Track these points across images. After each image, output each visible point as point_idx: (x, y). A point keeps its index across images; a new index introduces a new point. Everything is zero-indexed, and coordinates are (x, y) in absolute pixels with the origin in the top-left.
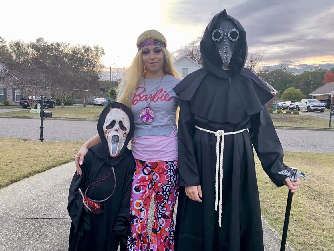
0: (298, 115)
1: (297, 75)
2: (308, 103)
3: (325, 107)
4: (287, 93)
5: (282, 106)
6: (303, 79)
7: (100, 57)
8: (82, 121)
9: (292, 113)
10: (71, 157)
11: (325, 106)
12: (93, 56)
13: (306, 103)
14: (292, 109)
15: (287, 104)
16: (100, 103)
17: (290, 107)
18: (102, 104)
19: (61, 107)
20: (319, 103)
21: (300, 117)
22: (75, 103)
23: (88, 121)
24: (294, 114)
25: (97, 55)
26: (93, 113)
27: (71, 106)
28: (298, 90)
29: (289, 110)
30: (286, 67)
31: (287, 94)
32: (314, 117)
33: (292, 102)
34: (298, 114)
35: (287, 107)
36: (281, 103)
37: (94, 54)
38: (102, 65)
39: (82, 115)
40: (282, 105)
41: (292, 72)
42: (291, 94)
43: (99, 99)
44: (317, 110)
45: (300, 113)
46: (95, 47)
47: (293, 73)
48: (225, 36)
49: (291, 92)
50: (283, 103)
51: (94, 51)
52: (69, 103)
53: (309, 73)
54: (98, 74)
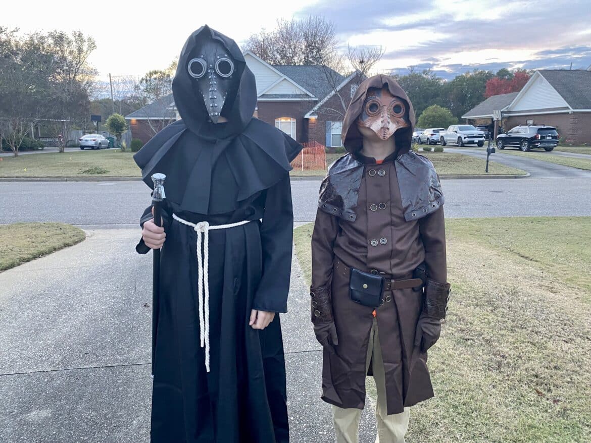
0: (442, 154)
1: (445, 83)
2: (459, 131)
3: (484, 137)
4: (428, 115)
5: (418, 138)
6: (455, 90)
7: (87, 53)
8: (54, 181)
9: (433, 149)
10: (22, 256)
11: (484, 135)
12: (73, 51)
13: (456, 132)
14: (434, 143)
15: (426, 135)
16: (92, 144)
17: (430, 139)
18: (98, 146)
19: (12, 154)
20: (477, 132)
21: (445, 156)
22: (42, 147)
23: (66, 181)
24: (436, 151)
25: (80, 51)
26: (77, 165)
27: (34, 153)
28: (444, 110)
29: (430, 144)
30: (428, 69)
31: (427, 118)
32: (466, 156)
33: (434, 130)
34: (441, 151)
35: (426, 140)
36: (418, 134)
37: (74, 47)
38: (92, 69)
39: (55, 169)
40: (418, 136)
41: (437, 77)
42: (434, 116)
43: (91, 137)
44: (473, 142)
45: (445, 149)
46: (75, 34)
47: (438, 79)
48: (211, 69)
49: (434, 113)
50: (421, 132)
51: (74, 43)
52: (30, 146)
53: (464, 79)
54: (87, 87)
